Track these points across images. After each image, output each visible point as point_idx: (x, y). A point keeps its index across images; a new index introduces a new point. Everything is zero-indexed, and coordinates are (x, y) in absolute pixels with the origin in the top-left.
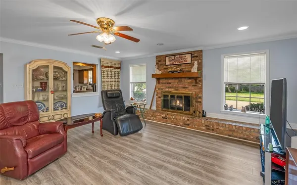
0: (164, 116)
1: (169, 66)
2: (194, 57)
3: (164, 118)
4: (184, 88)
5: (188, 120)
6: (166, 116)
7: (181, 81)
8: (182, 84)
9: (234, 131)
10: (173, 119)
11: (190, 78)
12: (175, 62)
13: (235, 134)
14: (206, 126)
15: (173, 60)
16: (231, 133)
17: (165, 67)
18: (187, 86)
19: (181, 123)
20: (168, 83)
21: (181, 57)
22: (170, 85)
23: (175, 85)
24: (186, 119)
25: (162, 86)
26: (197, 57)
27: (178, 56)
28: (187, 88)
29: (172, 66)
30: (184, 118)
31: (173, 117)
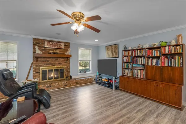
0: (48, 85)
1: (47, 49)
2: (66, 46)
3: (49, 87)
4: (59, 64)
5: (67, 83)
6: (50, 85)
7: (57, 59)
8: (58, 62)
9: (86, 81)
10: (56, 86)
11: (63, 58)
12: (53, 47)
13: (87, 82)
14: (76, 82)
15: (51, 44)
16: (85, 82)
17: (43, 48)
18: (61, 63)
19: (62, 86)
20: (46, 61)
21: (57, 44)
22: (48, 63)
23: (52, 63)
24: (65, 82)
25: (41, 64)
26: (67, 46)
27: (55, 43)
28: (61, 64)
29: (50, 49)
30: (64, 82)
31: (57, 84)
